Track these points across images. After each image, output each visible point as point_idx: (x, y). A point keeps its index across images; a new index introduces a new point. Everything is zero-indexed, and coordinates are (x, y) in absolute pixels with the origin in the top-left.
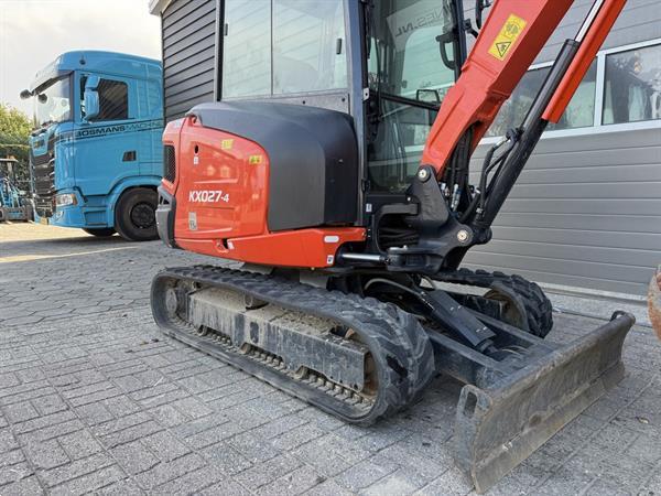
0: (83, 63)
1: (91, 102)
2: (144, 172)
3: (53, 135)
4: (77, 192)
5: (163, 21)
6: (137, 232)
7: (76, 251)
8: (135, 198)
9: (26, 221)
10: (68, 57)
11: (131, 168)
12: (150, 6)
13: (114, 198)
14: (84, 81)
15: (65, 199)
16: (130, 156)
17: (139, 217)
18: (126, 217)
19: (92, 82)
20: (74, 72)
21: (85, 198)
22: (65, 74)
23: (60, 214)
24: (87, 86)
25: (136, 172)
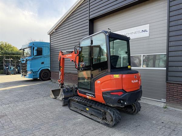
0: (33, 44)
1: (35, 53)
2: (46, 66)
3: (27, 59)
4: (32, 71)
5: (50, 36)
6: (44, 79)
7: (31, 84)
8: (44, 72)
10: (31, 43)
11: (43, 65)
12: (48, 33)
13: (39, 72)
15: (29, 73)
16: (43, 63)
17: (44, 76)
18: (42, 76)
19: (35, 48)
20: (32, 46)
21: (33, 72)
22: (30, 47)
23: (28, 76)
25: (44, 66)
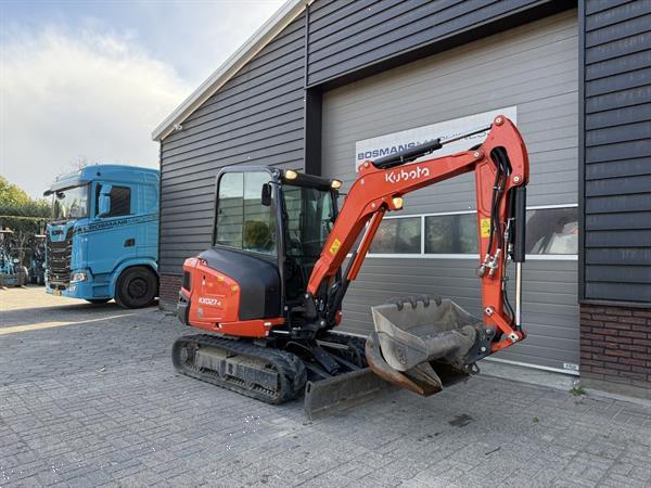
0: (99, 174)
1: (104, 204)
2: (140, 254)
3: (72, 228)
4: (88, 271)
5: (162, 146)
6: (132, 302)
7: (86, 319)
8: (132, 275)
9: (19, 286)
10: (88, 170)
11: (131, 251)
12: (153, 135)
13: (116, 276)
14: (99, 188)
15: (79, 277)
16: (130, 243)
17: (135, 290)
18: (125, 291)
19: (106, 189)
20: (93, 181)
21: (94, 276)
22: (85, 184)
23: (72, 289)
24: (102, 192)
25: (134, 254)
